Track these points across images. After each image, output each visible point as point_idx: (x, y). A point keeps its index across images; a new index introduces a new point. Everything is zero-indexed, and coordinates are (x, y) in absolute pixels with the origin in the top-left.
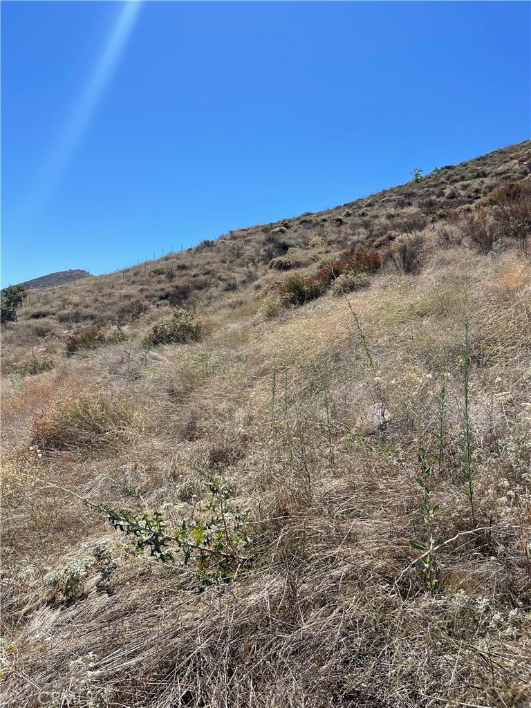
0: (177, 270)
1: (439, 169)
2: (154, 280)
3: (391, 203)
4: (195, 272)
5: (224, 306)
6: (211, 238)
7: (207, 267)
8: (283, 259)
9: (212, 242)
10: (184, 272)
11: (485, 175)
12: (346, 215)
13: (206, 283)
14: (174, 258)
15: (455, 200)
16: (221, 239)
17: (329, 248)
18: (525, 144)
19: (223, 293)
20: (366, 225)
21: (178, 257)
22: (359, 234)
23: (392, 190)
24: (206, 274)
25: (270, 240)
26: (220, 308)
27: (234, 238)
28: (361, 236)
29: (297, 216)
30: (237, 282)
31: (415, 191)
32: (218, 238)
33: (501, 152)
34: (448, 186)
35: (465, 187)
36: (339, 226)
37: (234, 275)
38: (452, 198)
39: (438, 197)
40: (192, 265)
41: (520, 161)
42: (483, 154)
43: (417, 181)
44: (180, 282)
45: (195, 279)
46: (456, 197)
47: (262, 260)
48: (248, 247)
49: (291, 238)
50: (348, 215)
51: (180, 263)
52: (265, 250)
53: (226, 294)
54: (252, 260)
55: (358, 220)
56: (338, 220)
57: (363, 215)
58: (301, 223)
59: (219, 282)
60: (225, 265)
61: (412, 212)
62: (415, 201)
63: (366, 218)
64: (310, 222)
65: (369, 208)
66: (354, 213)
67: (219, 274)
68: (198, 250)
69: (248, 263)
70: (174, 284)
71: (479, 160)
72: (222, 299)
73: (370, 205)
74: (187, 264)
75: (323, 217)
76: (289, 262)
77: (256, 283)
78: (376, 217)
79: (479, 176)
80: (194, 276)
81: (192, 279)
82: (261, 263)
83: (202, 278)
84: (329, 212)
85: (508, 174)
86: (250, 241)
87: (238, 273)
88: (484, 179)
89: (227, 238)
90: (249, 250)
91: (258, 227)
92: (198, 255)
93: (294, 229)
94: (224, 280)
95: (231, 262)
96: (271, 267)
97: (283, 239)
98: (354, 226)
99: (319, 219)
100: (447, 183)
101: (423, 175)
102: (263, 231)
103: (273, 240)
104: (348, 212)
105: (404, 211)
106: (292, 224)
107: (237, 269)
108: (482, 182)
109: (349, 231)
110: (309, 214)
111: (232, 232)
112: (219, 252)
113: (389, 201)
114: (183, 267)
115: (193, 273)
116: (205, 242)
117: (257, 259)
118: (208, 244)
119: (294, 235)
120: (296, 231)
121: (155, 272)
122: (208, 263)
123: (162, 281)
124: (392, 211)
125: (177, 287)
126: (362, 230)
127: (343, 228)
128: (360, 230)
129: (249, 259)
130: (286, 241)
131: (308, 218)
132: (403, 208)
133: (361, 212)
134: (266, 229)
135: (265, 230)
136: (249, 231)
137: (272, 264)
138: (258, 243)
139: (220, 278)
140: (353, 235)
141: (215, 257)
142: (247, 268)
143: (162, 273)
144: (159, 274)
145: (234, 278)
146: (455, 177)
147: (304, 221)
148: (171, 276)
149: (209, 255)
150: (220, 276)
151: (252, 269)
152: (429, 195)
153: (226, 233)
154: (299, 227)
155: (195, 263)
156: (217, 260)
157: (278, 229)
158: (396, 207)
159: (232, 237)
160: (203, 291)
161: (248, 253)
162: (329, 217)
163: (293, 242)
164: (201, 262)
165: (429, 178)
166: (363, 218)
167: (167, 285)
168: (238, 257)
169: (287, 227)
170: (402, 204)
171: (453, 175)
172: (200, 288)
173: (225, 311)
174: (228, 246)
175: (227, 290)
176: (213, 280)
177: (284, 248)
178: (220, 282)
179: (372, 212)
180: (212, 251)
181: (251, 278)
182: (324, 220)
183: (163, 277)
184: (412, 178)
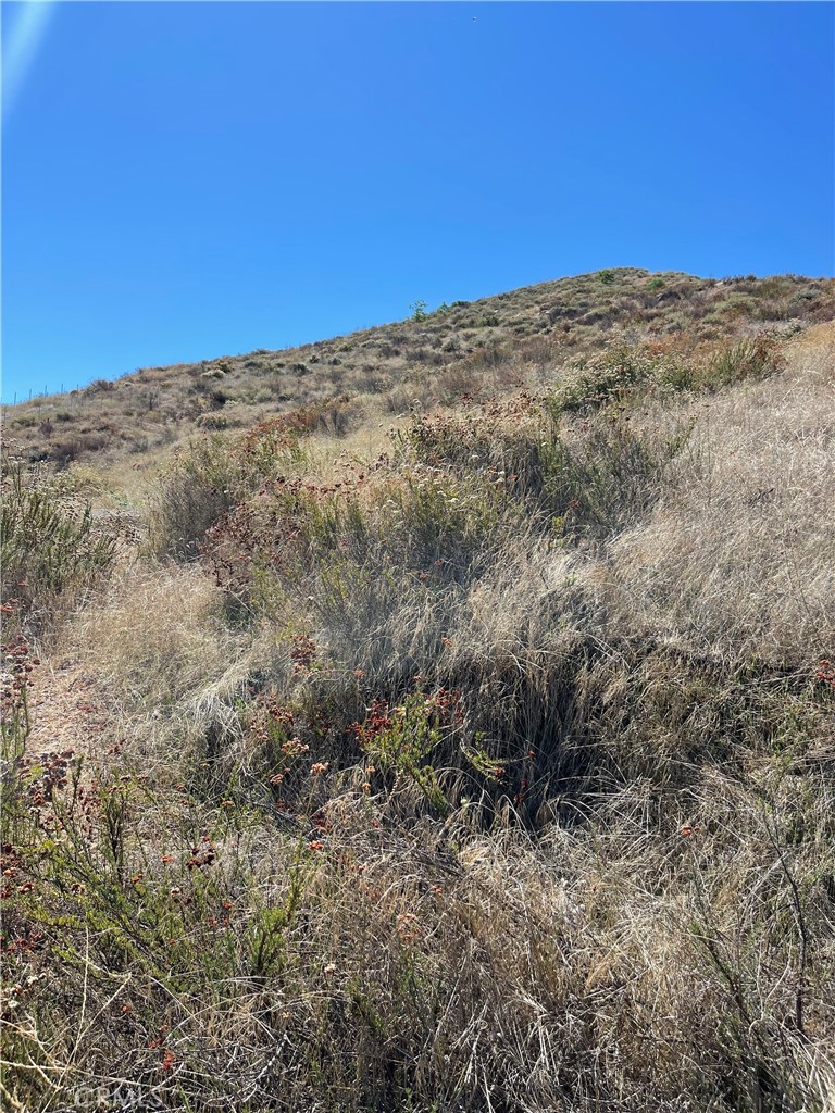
0: (57, 422)
1: (449, 305)
2: (20, 433)
3: (375, 349)
4: (85, 425)
6: (109, 379)
7: (104, 419)
8: (217, 415)
9: (111, 383)
10: (68, 424)
12: (311, 361)
13: (103, 443)
14: (49, 403)
15: (452, 353)
17: (280, 406)
19: (130, 454)
20: (335, 378)
21: (56, 401)
22: (324, 389)
24: (102, 429)
25: (200, 388)
27: (146, 381)
28: (327, 392)
29: (244, 354)
30: (149, 443)
32: (118, 378)
36: (300, 375)
37: (143, 433)
38: (449, 351)
39: (434, 348)
40: (80, 416)
41: (542, 309)
43: (418, 319)
44: (62, 438)
45: (86, 435)
46: (455, 350)
47: (186, 415)
48: (165, 395)
49: (230, 388)
50: (314, 360)
51: (62, 411)
52: (192, 402)
53: (133, 456)
54: (173, 415)
55: (327, 369)
56: (300, 367)
57: (335, 362)
58: (246, 366)
59: (123, 441)
60: (132, 418)
63: (337, 368)
64: (259, 366)
65: (345, 354)
66: (322, 357)
67: (121, 432)
68: (88, 394)
69: (165, 417)
70: (54, 441)
73: (346, 349)
74: (72, 414)
75: (280, 361)
76: (225, 420)
77: (176, 444)
78: (351, 367)
80: (84, 432)
81: (81, 436)
82: (185, 419)
83: (97, 435)
84: (289, 353)
85: (523, 325)
86: (169, 386)
87: (150, 430)
89: (135, 379)
90: (167, 400)
91: (181, 367)
92: (88, 402)
93: (236, 374)
94: (131, 439)
95: (140, 414)
96: (199, 426)
97: (219, 387)
98: (321, 377)
99: (273, 363)
101: (427, 311)
102: (190, 373)
103: (204, 387)
104: (314, 357)
105: (387, 362)
106: (233, 366)
107: (149, 426)
108: (491, 332)
109: (313, 384)
110: (263, 353)
111: (141, 371)
112: (121, 399)
113: (372, 346)
114: (67, 418)
115: (82, 428)
116: (99, 383)
117: (179, 413)
118: (104, 387)
119: (236, 383)
120: (238, 377)
121: (21, 422)
122: (106, 414)
123: (34, 436)
124: (373, 360)
125: (58, 446)
127: (305, 379)
128: (326, 384)
129: (168, 412)
130: (223, 391)
131: (258, 360)
132: (388, 358)
133: (332, 359)
134: (194, 370)
135: (193, 373)
136: (169, 372)
137: (201, 421)
138: (181, 390)
139: (123, 437)
140: (317, 389)
141: (115, 406)
142: (165, 424)
143: (33, 425)
144: (28, 426)
145: (145, 437)
146: (462, 321)
147: (251, 364)
148: (47, 430)
149: (105, 402)
151: (172, 426)
152: (423, 344)
153: (132, 371)
154: (244, 373)
155: (85, 413)
156: (120, 411)
157: (212, 372)
158: (379, 356)
159: (142, 378)
160: (98, 452)
161: (165, 404)
162: (288, 362)
163: (232, 393)
164: (94, 412)
165: (435, 316)
166: (335, 367)
167: (42, 442)
168: (151, 409)
169: (226, 370)
171: (462, 318)
172: (94, 448)
174: (136, 391)
175: (134, 451)
176: (113, 438)
177: (220, 400)
179: (347, 359)
180: (110, 396)
181: (169, 437)
182: (280, 366)
183: (35, 430)
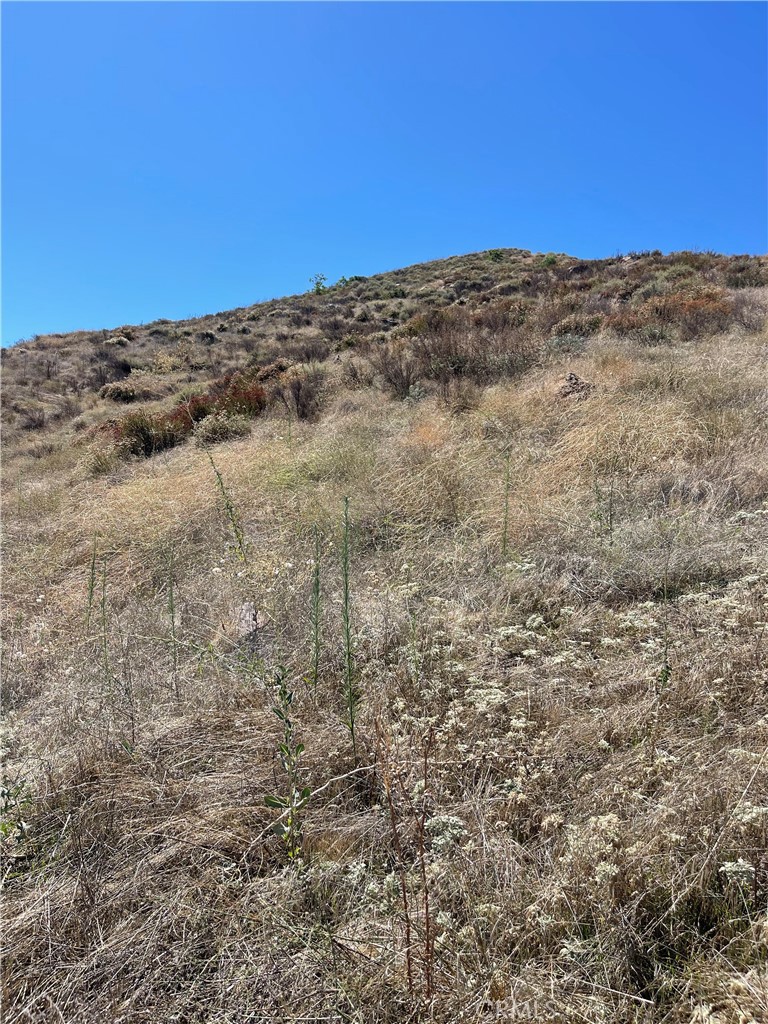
1: (348, 280)
3: (284, 319)
5: (21, 454)
8: (122, 385)
11: (404, 296)
12: (219, 329)
15: (367, 323)
16: (20, 346)
17: (193, 375)
18: (452, 261)
19: (21, 432)
20: (248, 346)
22: (238, 357)
23: (285, 301)
25: (103, 356)
26: (15, 455)
27: (43, 348)
28: (241, 361)
29: (145, 323)
30: (46, 417)
31: (316, 305)
32: (13, 344)
33: (424, 268)
34: (358, 304)
35: (379, 308)
36: (209, 344)
37: (40, 404)
38: (364, 320)
39: (346, 318)
41: (446, 283)
42: (402, 267)
43: (318, 292)
46: (369, 320)
47: (88, 385)
48: (65, 363)
49: (135, 356)
50: (222, 329)
52: (94, 370)
53: (26, 434)
54: (73, 384)
55: (237, 339)
56: (208, 335)
57: (244, 331)
58: (151, 334)
59: (15, 414)
60: (26, 388)
61: (312, 335)
62: (316, 320)
63: (248, 337)
64: (165, 334)
65: (253, 323)
66: (231, 327)
67: (14, 403)
69: (64, 387)
71: (397, 274)
72: (17, 442)
73: (253, 318)
75: (186, 329)
76: (133, 391)
77: (77, 419)
78: (263, 336)
79: (396, 295)
82: (86, 389)
84: (194, 322)
85: (432, 297)
86: (68, 354)
87: (47, 401)
88: (403, 300)
89: (30, 346)
90: (67, 369)
91: (82, 334)
93: (141, 342)
94: (23, 412)
95: (36, 384)
96: (103, 397)
97: (123, 355)
98: (231, 346)
99: (179, 331)
100: (357, 300)
101: (327, 284)
102: (91, 340)
103: (107, 355)
104: (222, 325)
105: (300, 331)
106: (137, 334)
107: (46, 396)
108: (400, 303)
109: (224, 352)
110: (164, 322)
111: (38, 338)
112: (15, 367)
113: (280, 315)
117: (80, 383)
119: (141, 351)
120: (143, 345)
124: (285, 330)
126: (242, 353)
127: (215, 348)
128: (240, 353)
129: (68, 382)
130: (128, 359)
131: (163, 328)
132: (299, 328)
133: (241, 328)
134: (96, 338)
135: (95, 339)
136: (68, 339)
137: (105, 391)
138: (83, 358)
139: (16, 409)
140: (230, 358)
141: (8, 375)
142: (64, 395)
145: (41, 410)
146: (367, 293)
147: (157, 332)
150: (17, 405)
151: (72, 397)
152: (333, 314)
153: (28, 337)
154: (149, 341)
156: (12, 380)
157: (115, 340)
158: (289, 325)
159: (38, 345)
161: (64, 373)
162: (195, 330)
163: (138, 361)
165: (335, 290)
166: (245, 335)
168: (49, 377)
169: (130, 338)
170: (297, 322)
171: (365, 291)
173: (22, 461)
174: (32, 359)
175: (27, 427)
176: (4, 410)
177: (125, 369)
178: (17, 416)
179: (256, 328)
180: (3, 364)
181: (70, 411)
182: (187, 334)
184: (311, 288)
